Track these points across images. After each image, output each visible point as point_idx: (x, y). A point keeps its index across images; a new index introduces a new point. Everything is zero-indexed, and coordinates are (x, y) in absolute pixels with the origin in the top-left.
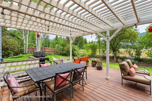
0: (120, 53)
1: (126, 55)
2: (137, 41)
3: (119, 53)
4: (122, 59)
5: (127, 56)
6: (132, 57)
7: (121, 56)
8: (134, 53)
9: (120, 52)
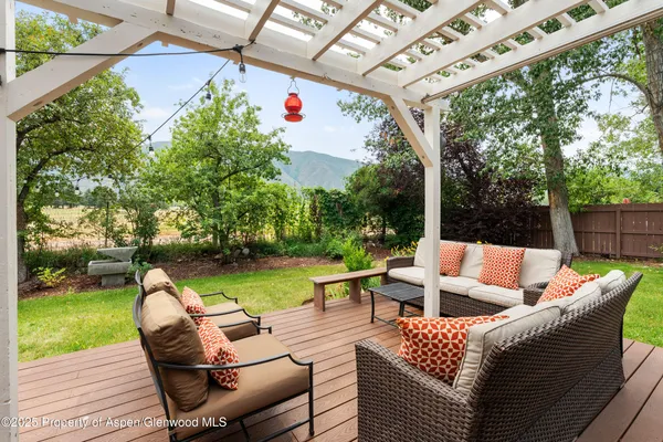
0: (51, 232)
1: (87, 239)
2: (136, 174)
3: (46, 230)
4: (64, 266)
5: (97, 242)
6: (120, 245)
7: (58, 245)
8: (131, 226)
9: (53, 227)
